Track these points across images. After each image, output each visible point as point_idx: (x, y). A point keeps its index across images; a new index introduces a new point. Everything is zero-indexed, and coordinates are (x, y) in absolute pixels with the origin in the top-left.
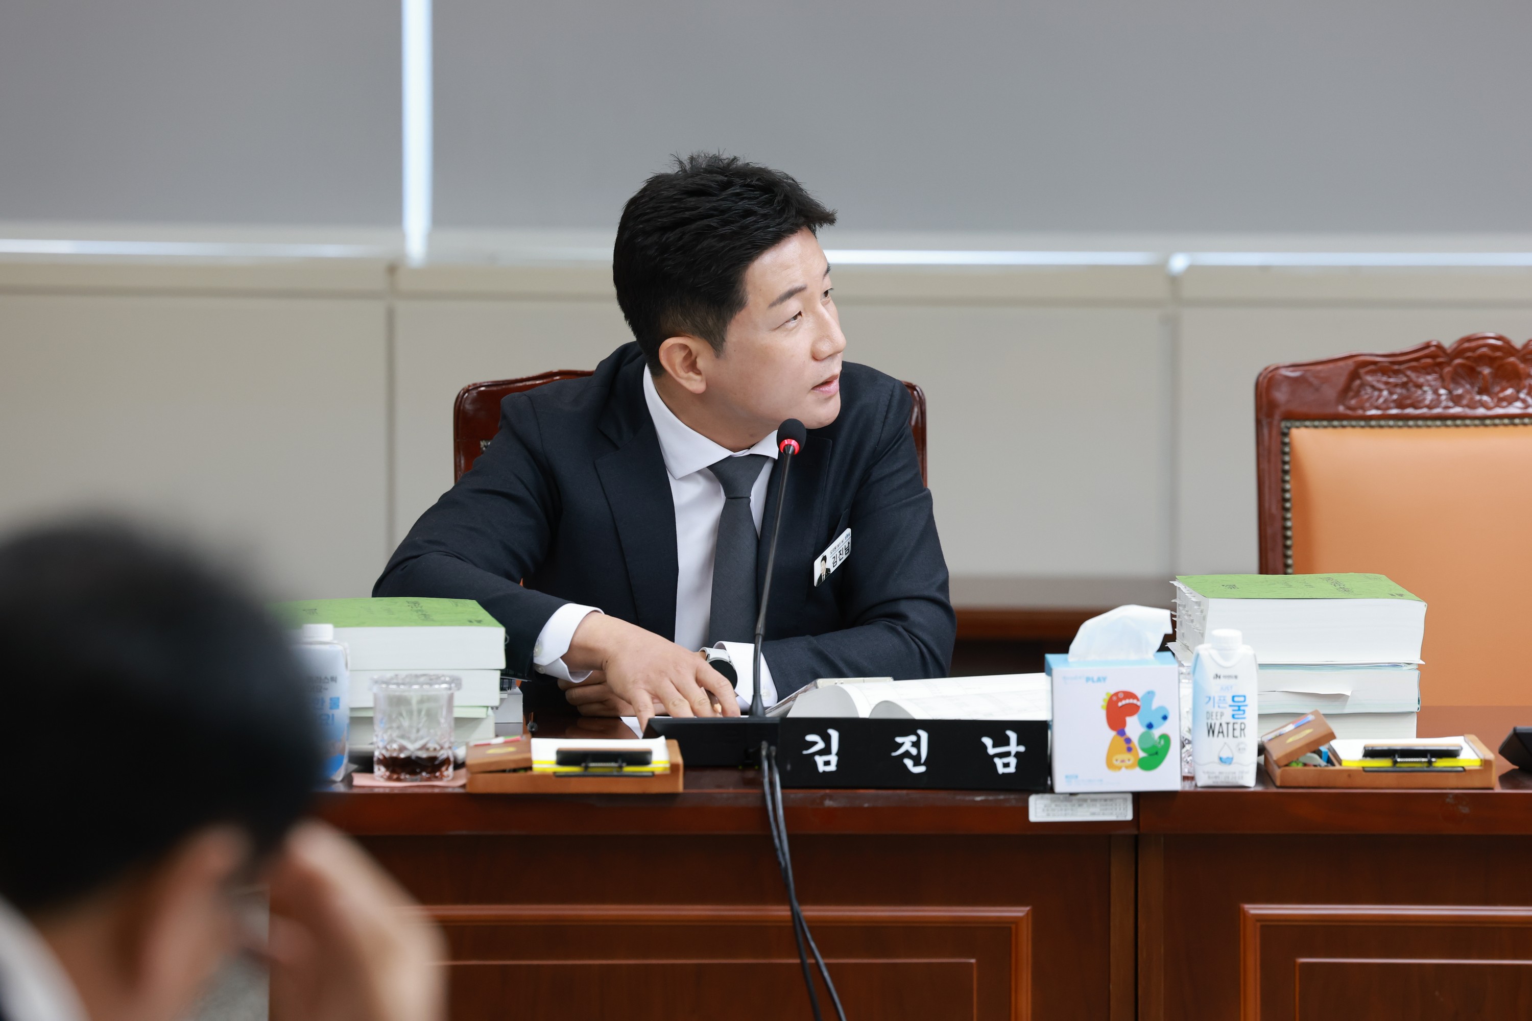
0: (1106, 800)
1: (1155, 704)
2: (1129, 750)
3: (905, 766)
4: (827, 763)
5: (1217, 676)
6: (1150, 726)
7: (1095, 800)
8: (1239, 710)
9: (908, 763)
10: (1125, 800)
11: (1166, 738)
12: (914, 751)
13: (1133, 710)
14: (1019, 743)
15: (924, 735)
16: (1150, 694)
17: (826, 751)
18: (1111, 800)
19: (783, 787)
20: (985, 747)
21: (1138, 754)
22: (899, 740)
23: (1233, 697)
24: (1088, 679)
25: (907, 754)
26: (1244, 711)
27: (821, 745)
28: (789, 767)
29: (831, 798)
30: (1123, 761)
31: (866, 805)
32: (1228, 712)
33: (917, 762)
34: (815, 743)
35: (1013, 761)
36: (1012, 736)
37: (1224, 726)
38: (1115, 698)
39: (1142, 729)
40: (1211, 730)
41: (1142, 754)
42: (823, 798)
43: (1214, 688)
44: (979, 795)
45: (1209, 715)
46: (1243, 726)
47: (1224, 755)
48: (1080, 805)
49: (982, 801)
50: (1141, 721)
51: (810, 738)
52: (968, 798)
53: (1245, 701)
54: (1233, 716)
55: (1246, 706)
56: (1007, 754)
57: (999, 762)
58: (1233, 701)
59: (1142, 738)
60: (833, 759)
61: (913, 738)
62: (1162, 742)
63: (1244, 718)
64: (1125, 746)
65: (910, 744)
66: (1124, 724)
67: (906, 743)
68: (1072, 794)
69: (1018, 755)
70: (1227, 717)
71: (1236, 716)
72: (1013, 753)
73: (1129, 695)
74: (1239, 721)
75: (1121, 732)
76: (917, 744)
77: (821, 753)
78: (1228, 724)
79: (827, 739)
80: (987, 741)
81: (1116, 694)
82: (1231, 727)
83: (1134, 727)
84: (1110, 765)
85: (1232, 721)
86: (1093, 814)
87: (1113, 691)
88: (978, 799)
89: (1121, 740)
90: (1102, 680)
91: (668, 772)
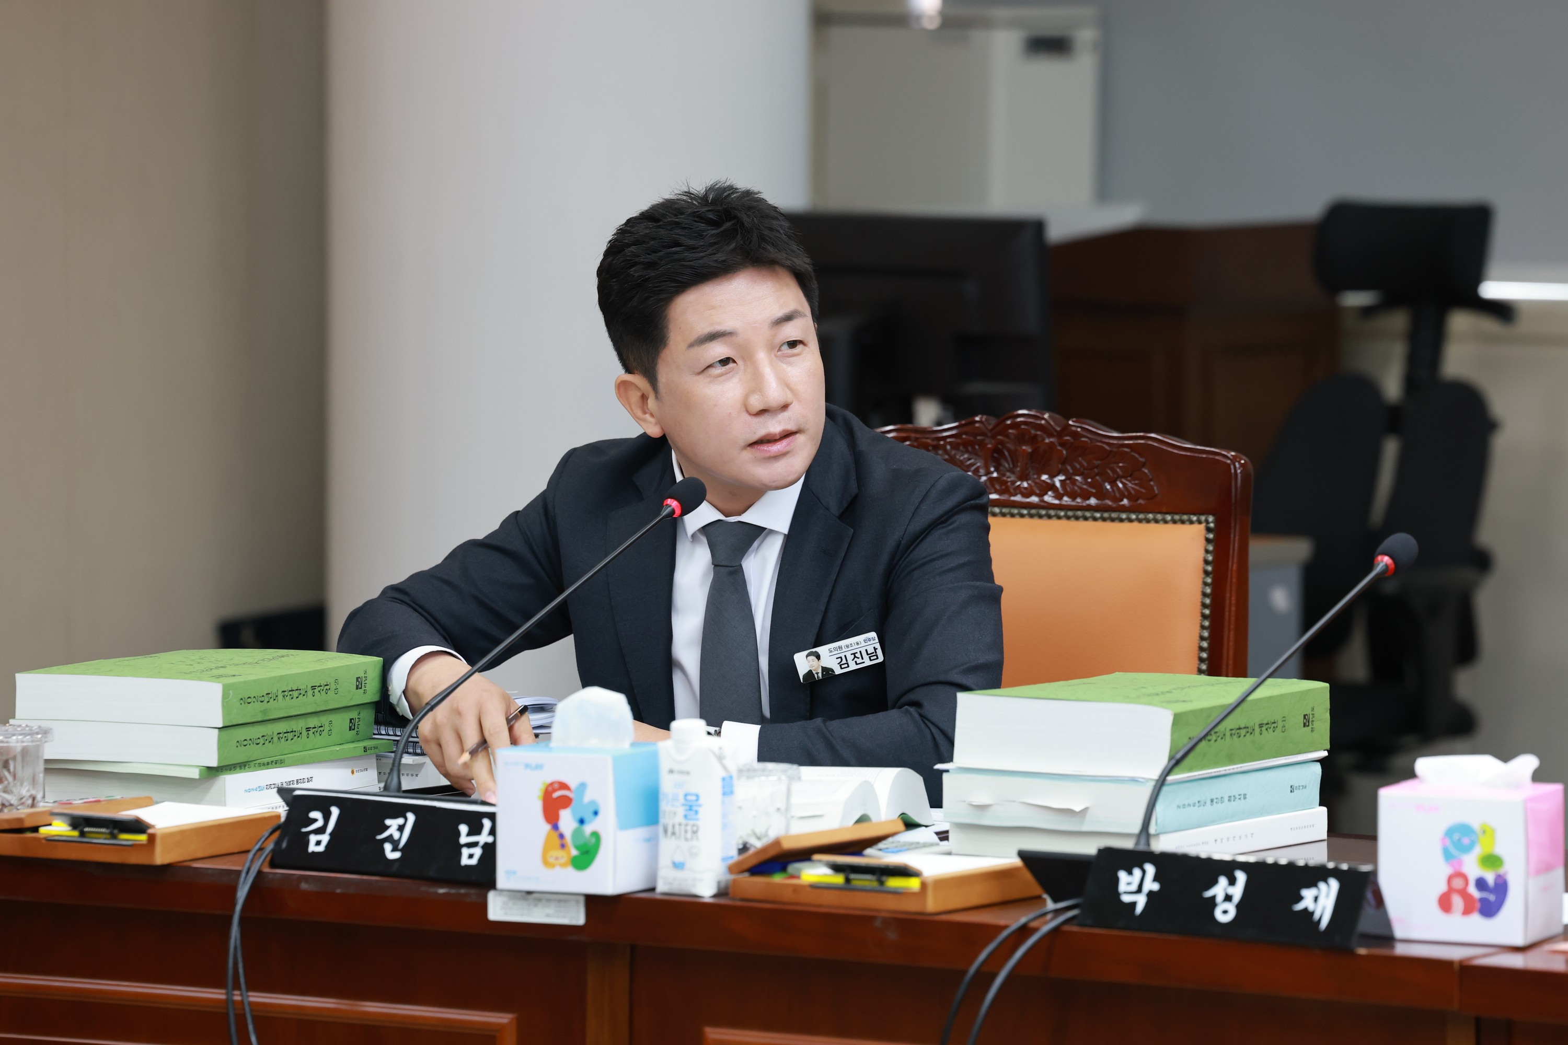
0: (559, 901)
1: (587, 798)
2: (563, 846)
3: (384, 851)
4: (318, 843)
5: (671, 771)
6: (582, 821)
7: (549, 900)
8: (691, 810)
9: (388, 847)
10: (578, 902)
11: (596, 835)
12: (396, 835)
13: (566, 802)
14: (487, 834)
15: (410, 820)
16: (583, 786)
17: (321, 831)
18: (565, 901)
20: (458, 834)
21: (569, 852)
22: (388, 822)
23: (686, 795)
24: (527, 766)
25: (390, 839)
26: (697, 812)
27: (320, 823)
28: (285, 845)
29: (307, 880)
30: (557, 858)
31: (338, 891)
32: (681, 811)
33: (395, 849)
34: (315, 820)
35: (477, 852)
36: (486, 824)
37: (677, 827)
38: (550, 789)
39: (574, 825)
40: (666, 831)
41: (574, 852)
43: (668, 784)
44: (442, 887)
46: (695, 828)
47: (677, 860)
48: (536, 905)
49: (444, 894)
50: (573, 815)
51: (313, 815)
52: (432, 890)
53: (698, 801)
54: (686, 816)
55: (701, 806)
56: (474, 845)
57: (465, 852)
58: (686, 799)
59: (577, 833)
60: (325, 838)
61: (400, 821)
62: (593, 840)
63: (699, 820)
64: (557, 842)
65: (397, 827)
66: (558, 817)
67: (393, 824)
68: (529, 893)
69: (484, 846)
70: (679, 818)
71: (688, 817)
72: (481, 843)
73: (564, 786)
74: (691, 822)
75: (555, 827)
76: (401, 828)
77: (318, 831)
78: (681, 825)
79: (327, 817)
80: (463, 829)
81: (552, 784)
82: (683, 828)
83: (567, 820)
84: (546, 863)
85: (684, 821)
86: (548, 916)
87: (549, 781)
88: (442, 891)
89: (555, 835)
90: (539, 767)
91: (145, 842)
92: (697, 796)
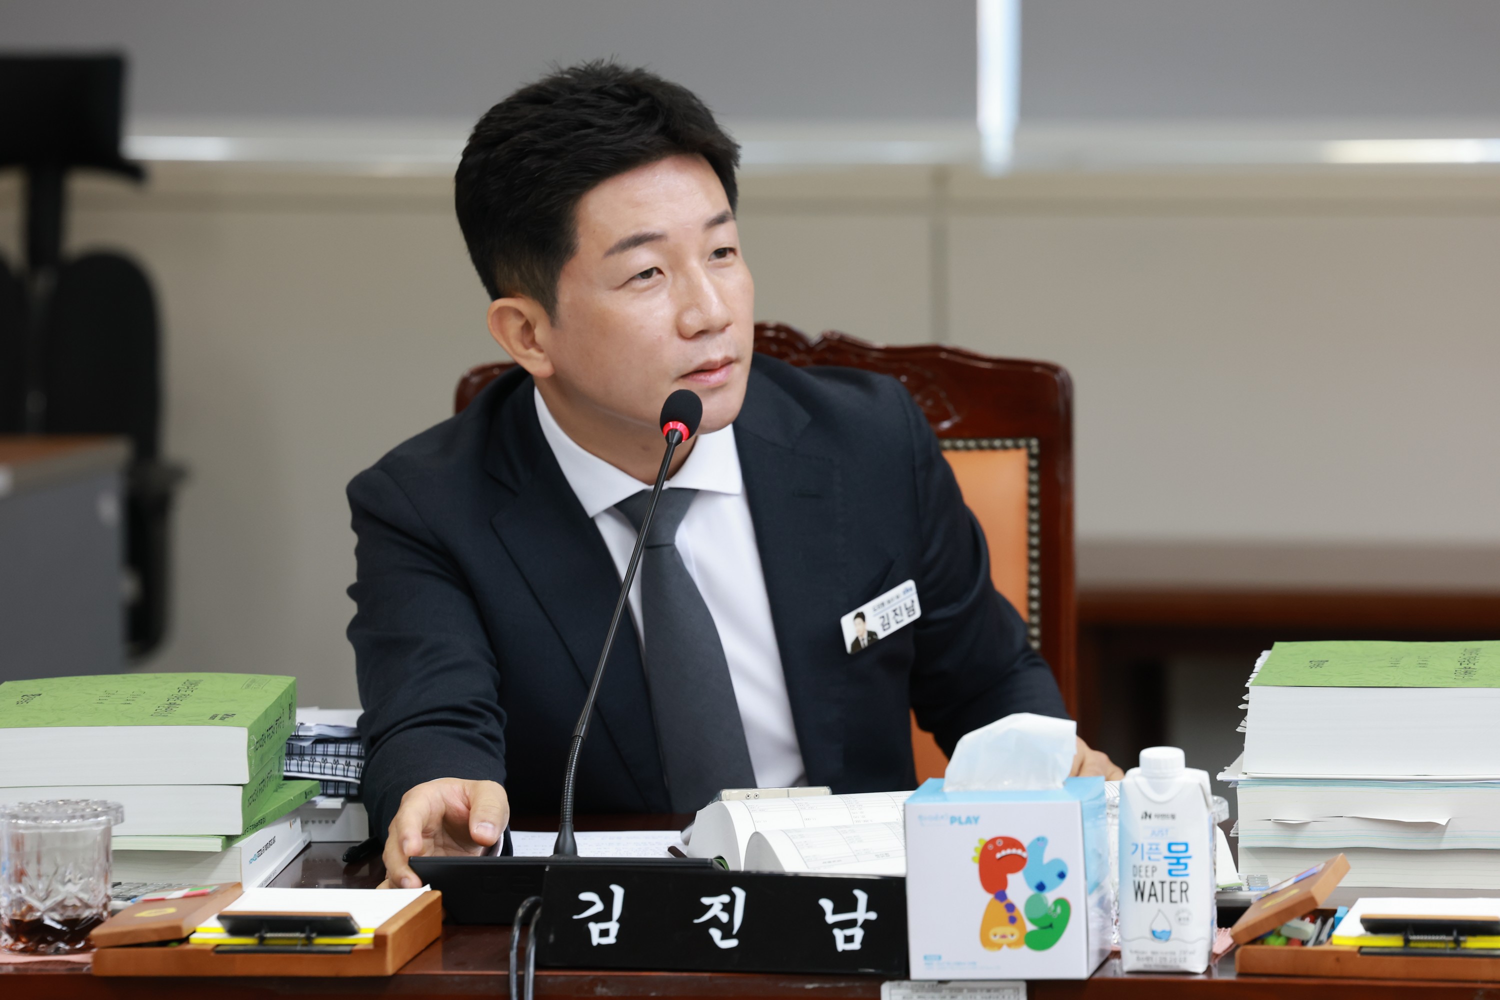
0: (989, 990)
1: (1048, 856)
2: (1013, 920)
3: (710, 938)
4: (604, 933)
5: (1147, 815)
6: (1041, 887)
8: (1178, 863)
9: (716, 934)
10: (1017, 990)
11: (1064, 904)
12: (724, 917)
13: (1017, 863)
14: (869, 909)
15: (740, 894)
16: (1041, 841)
17: (605, 915)
18: (997, 990)
19: (538, 967)
20: (822, 912)
21: (1023, 926)
22: (706, 901)
23: (1170, 845)
24: (953, 820)
25: (715, 922)
26: (1186, 865)
27: (599, 907)
28: (552, 938)
29: (604, 982)
30: (1004, 936)
31: (653, 994)
32: (1163, 867)
33: (726, 936)
34: (591, 904)
35: (858, 933)
36: (862, 897)
37: (1158, 886)
38: (991, 847)
39: (1031, 892)
40: (1139, 892)
41: (1030, 927)
42: (594, 982)
43: (1142, 832)
44: (811, 983)
45: (1136, 870)
46: (1184, 887)
47: (1158, 928)
49: (814, 989)
50: (1028, 879)
51: (585, 896)
52: (795, 985)
53: (1186, 850)
54: (1170, 872)
55: (1190, 857)
56: (852, 923)
57: (839, 934)
58: (1170, 850)
59: (1030, 903)
60: (613, 927)
61: (726, 899)
62: (1059, 910)
63: (1187, 875)
64: (1006, 915)
65: (721, 907)
66: (1004, 884)
67: (715, 904)
68: (941, 982)
69: (866, 925)
70: (1162, 874)
71: (1174, 873)
72: (860, 922)
73: (1011, 843)
74: (1179, 879)
75: (1001, 896)
76: (729, 908)
77: (597, 918)
78: (1163, 883)
79: (607, 899)
80: (827, 904)
81: (993, 841)
82: (1167, 886)
83: (1018, 888)
84: (986, 942)
85: (1168, 879)
87: (988, 837)
88: (810, 986)
89: (1001, 906)
90: (972, 820)
91: (371, 947)
92: (1186, 845)
